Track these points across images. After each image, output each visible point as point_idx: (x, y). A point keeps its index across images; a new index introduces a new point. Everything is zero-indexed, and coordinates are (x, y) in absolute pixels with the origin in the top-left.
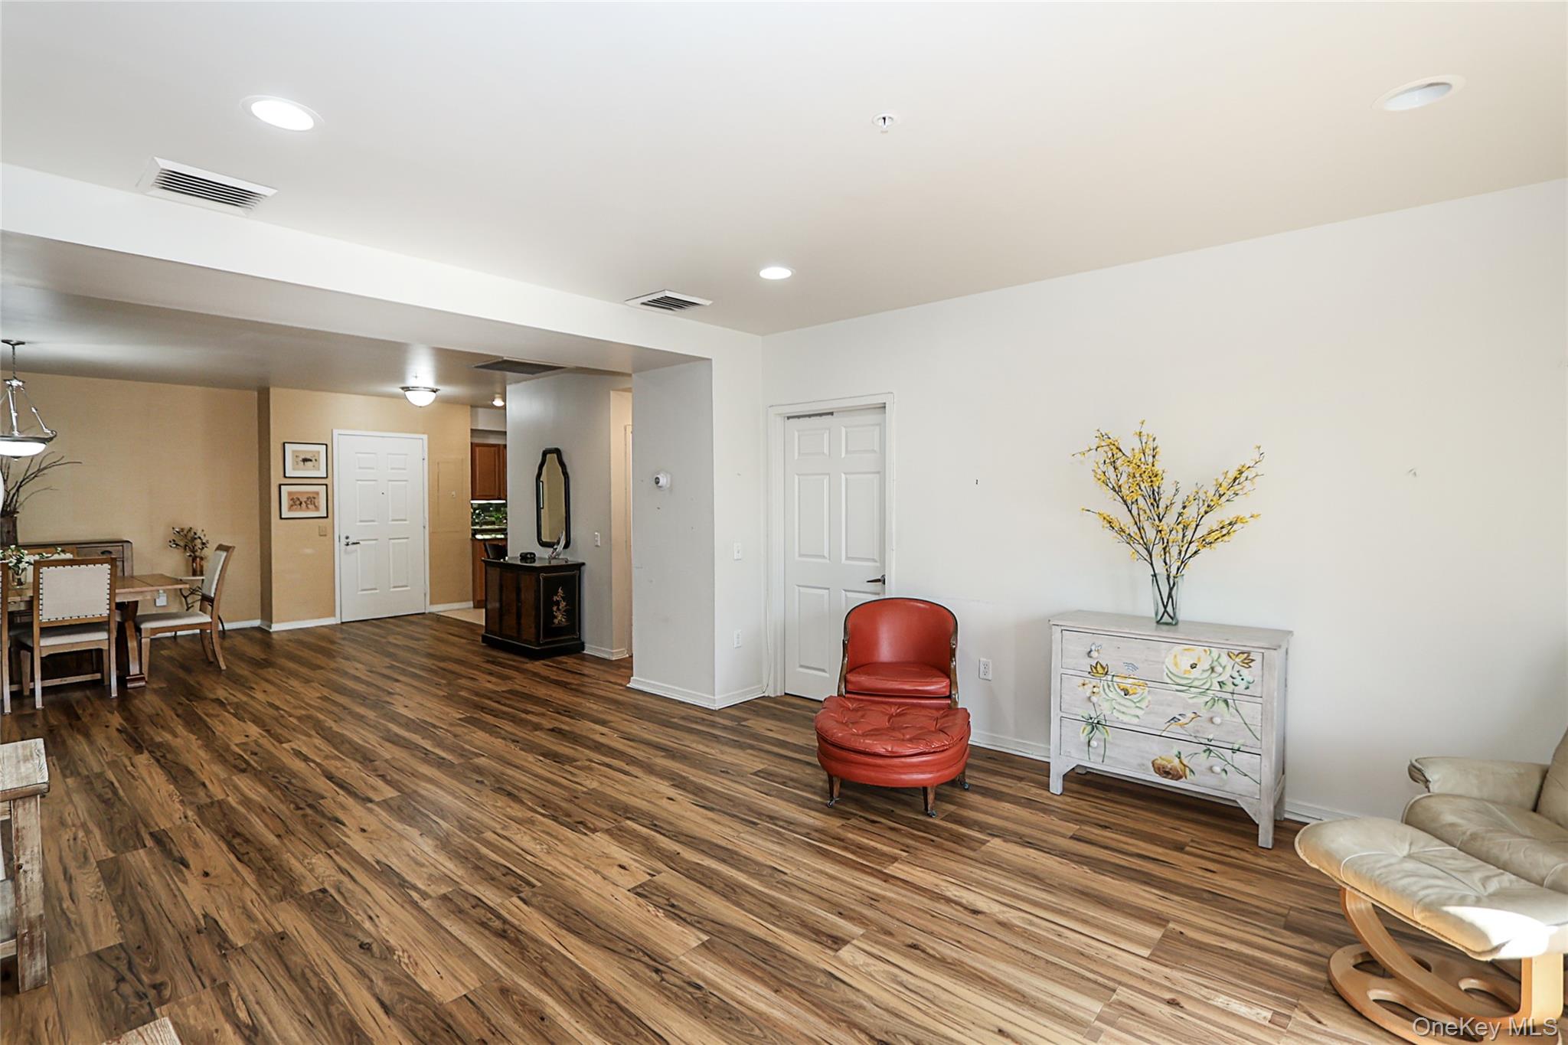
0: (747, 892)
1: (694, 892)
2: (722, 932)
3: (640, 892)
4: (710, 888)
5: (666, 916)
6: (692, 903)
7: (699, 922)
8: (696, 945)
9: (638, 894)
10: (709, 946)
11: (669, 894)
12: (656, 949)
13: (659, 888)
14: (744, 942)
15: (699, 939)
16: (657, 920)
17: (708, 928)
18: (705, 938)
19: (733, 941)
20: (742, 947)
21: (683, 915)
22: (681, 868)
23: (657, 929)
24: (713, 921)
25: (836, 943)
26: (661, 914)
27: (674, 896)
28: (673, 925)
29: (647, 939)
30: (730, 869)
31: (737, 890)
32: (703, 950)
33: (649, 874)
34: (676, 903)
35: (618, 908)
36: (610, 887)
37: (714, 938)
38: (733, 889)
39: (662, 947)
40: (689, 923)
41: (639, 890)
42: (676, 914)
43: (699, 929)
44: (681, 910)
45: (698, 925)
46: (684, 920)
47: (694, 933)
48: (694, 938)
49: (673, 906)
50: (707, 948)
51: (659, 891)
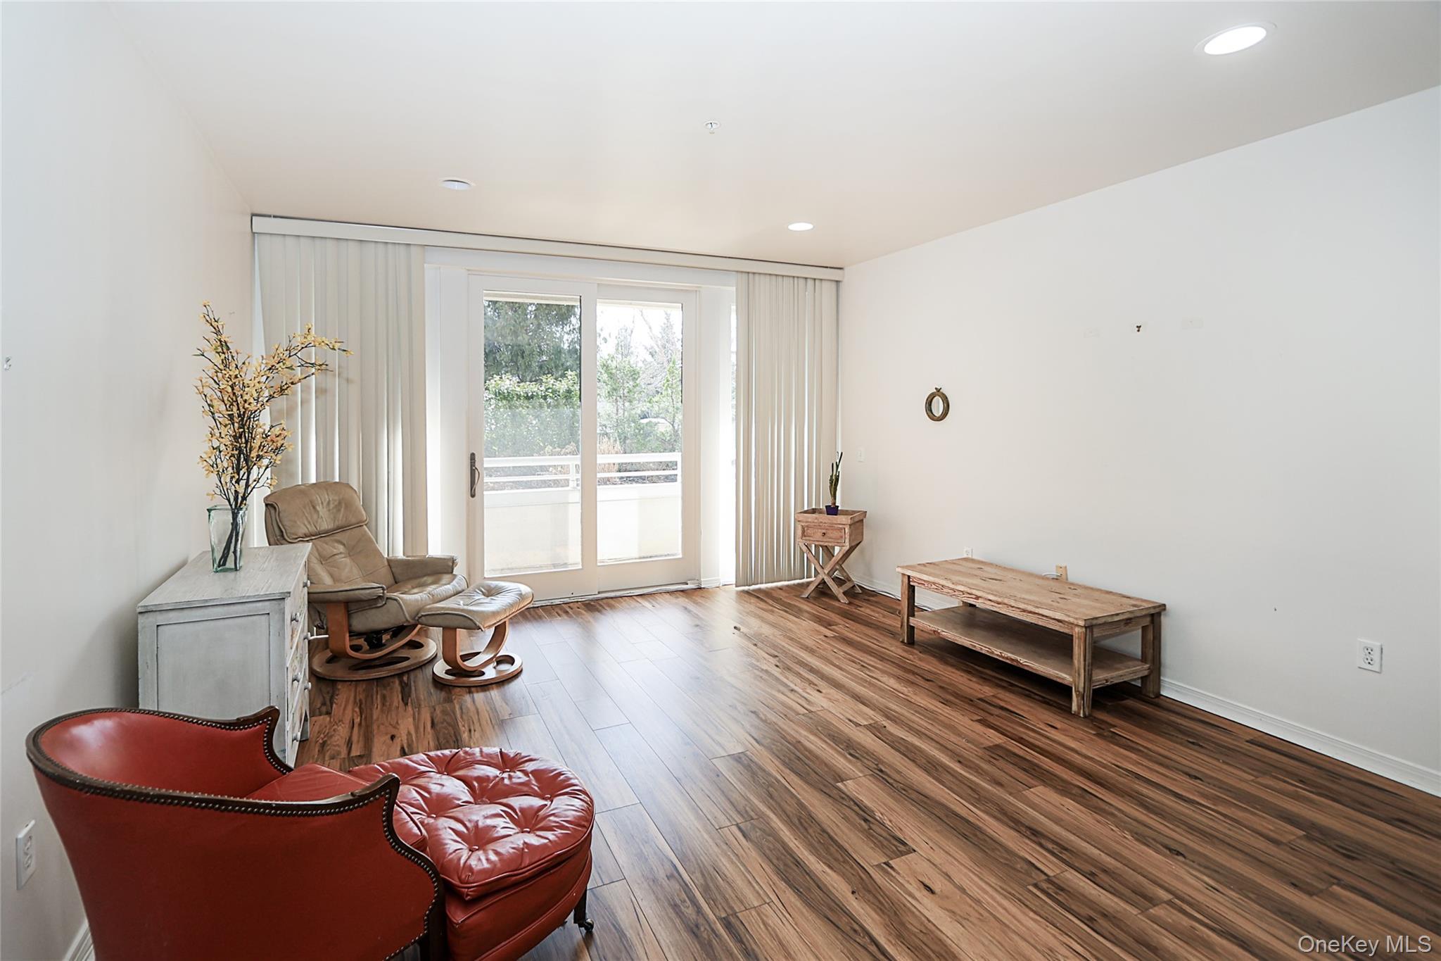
0: (788, 816)
1: (841, 830)
2: (824, 785)
3: (900, 847)
4: (824, 831)
5: (873, 811)
6: (846, 818)
7: (843, 798)
8: (848, 781)
9: (904, 844)
10: (838, 779)
11: (869, 835)
12: (882, 786)
13: (880, 846)
14: (808, 774)
15: (845, 785)
16: (882, 811)
17: (835, 791)
18: (839, 784)
19: (817, 777)
20: (811, 770)
21: (856, 808)
22: (852, 867)
23: (881, 802)
24: (830, 796)
25: (740, 758)
26: (878, 815)
27: (863, 831)
28: (866, 802)
29: (889, 795)
30: (795, 850)
31: (797, 822)
32: (843, 776)
33: (892, 868)
34: (863, 823)
35: (923, 833)
36: (937, 861)
37: (832, 782)
38: (801, 823)
39: (877, 786)
40: (851, 799)
41: (902, 848)
42: (863, 811)
43: (844, 793)
44: (857, 814)
45: (844, 796)
46: (856, 804)
47: (849, 791)
48: (850, 787)
49: (866, 820)
50: (840, 777)
51: (880, 841)
